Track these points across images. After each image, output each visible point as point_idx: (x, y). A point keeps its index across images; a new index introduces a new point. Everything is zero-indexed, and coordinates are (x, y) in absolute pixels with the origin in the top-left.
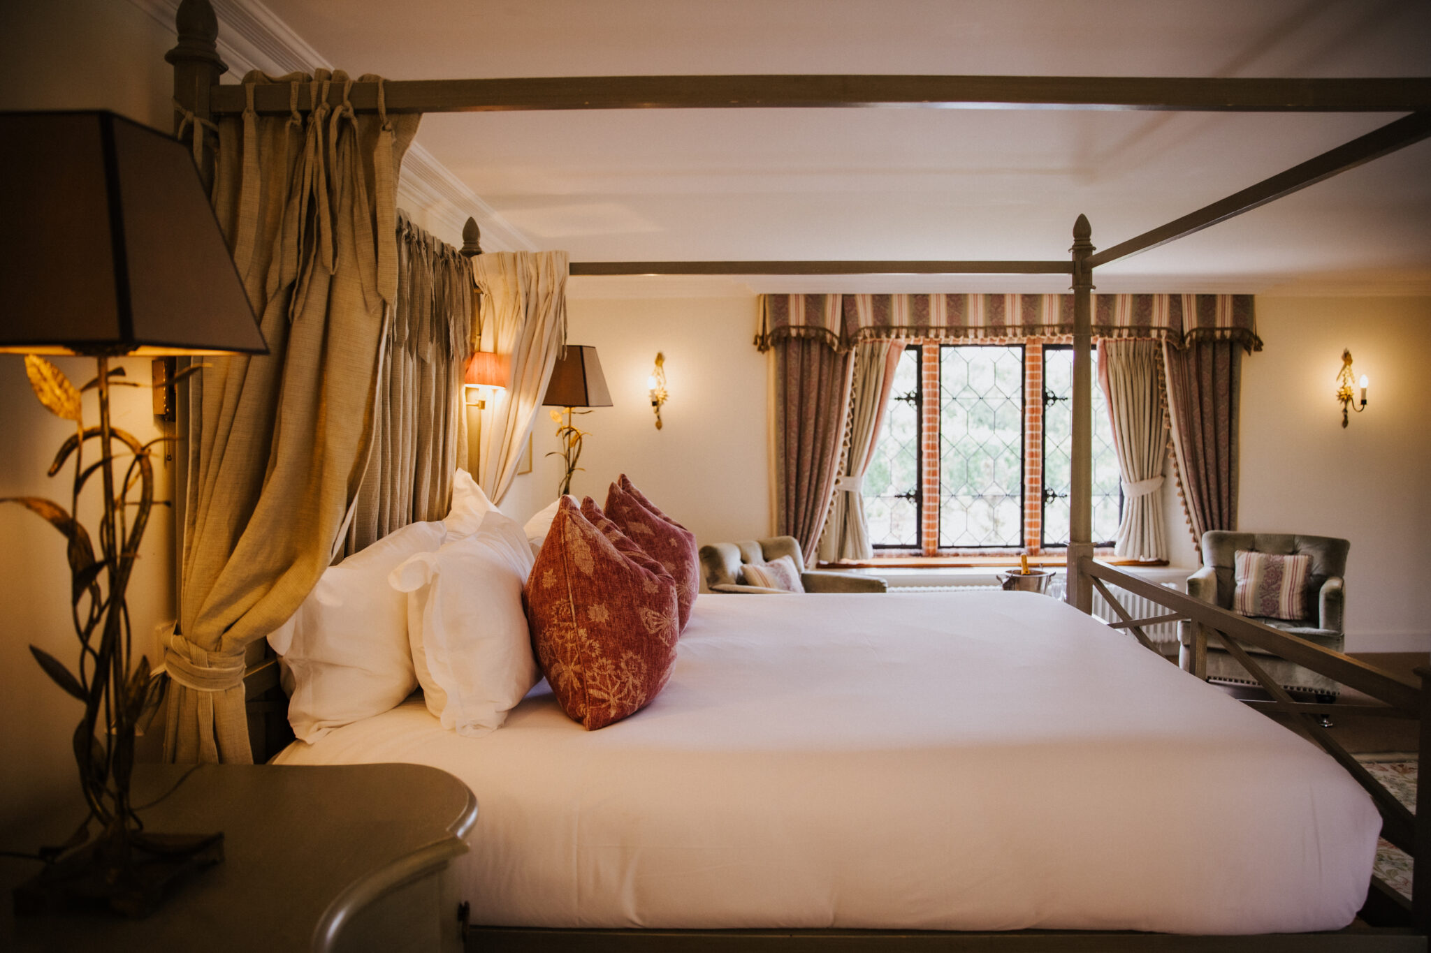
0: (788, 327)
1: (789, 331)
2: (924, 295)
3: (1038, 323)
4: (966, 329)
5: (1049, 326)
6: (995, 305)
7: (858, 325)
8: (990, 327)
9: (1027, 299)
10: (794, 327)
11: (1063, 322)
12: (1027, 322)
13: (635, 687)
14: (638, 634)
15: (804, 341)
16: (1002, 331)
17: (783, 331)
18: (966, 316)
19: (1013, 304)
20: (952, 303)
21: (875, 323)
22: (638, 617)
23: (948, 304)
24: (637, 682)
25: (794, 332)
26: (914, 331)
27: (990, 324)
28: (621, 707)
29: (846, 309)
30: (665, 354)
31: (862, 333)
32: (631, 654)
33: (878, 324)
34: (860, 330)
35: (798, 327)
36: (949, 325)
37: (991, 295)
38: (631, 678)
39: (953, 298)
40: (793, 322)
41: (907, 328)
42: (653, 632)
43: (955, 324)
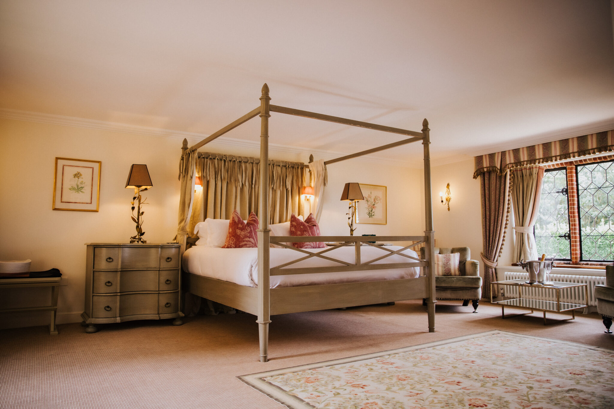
0: (483, 168)
1: (484, 169)
2: (533, 146)
3: (586, 149)
4: (551, 157)
5: (591, 149)
6: (564, 145)
7: (506, 163)
8: (562, 155)
9: (579, 139)
10: (485, 168)
11: (599, 146)
12: (580, 149)
13: (231, 243)
14: (235, 234)
15: (489, 172)
16: (569, 155)
17: (481, 170)
18: (551, 152)
19: (573, 142)
20: (544, 147)
21: (515, 161)
22: (236, 231)
23: (543, 148)
24: (232, 243)
25: (485, 170)
26: (529, 162)
27: (562, 153)
28: (228, 246)
29: (502, 157)
30: (450, 184)
31: (508, 166)
32: (233, 237)
33: (516, 161)
34: (507, 165)
35: (487, 167)
36: (544, 157)
37: (562, 140)
38: (231, 242)
39: (545, 145)
40: (485, 166)
41: (527, 161)
42: (239, 234)
43: (546, 156)
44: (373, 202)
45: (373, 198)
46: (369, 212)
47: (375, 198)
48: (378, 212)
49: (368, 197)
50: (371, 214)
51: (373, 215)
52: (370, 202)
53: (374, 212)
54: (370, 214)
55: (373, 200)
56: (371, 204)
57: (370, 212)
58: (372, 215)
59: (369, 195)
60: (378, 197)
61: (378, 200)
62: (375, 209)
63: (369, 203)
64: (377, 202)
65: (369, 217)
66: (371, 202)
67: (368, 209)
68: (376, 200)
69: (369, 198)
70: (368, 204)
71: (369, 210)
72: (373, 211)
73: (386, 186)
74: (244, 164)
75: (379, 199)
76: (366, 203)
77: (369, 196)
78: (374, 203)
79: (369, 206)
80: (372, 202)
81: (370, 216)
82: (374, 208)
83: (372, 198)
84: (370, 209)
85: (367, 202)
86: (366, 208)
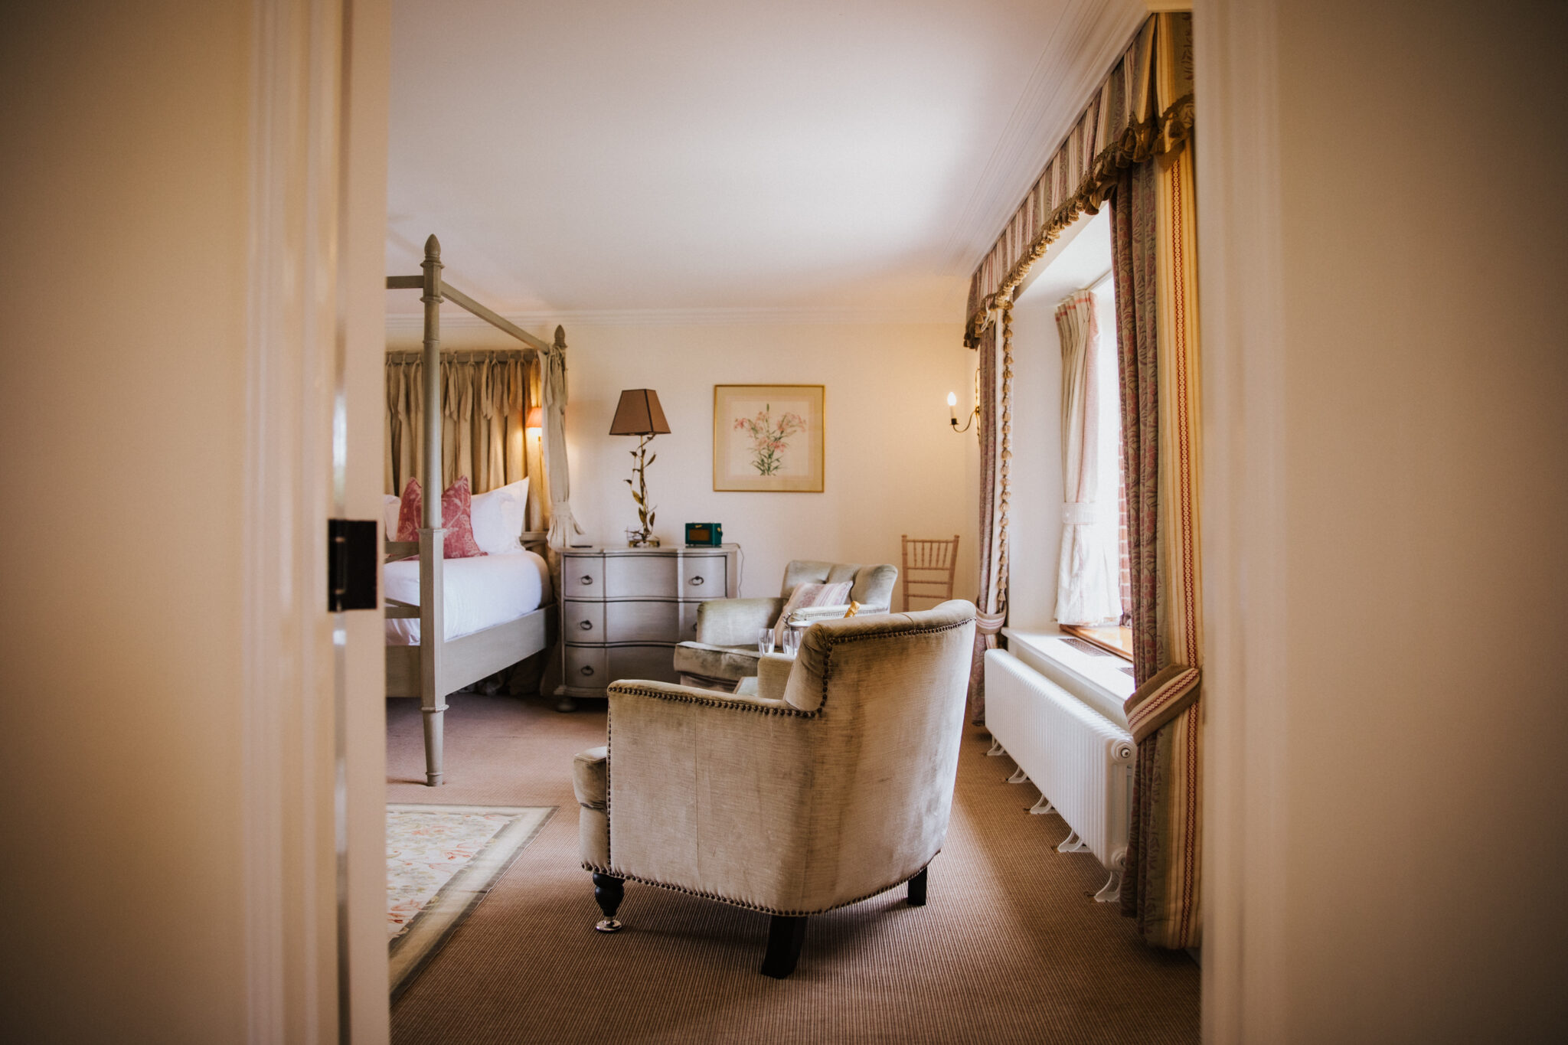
44: (773, 433)
45: (775, 419)
46: (763, 461)
47: (783, 421)
48: (794, 459)
49: (759, 419)
50: (769, 464)
51: (776, 468)
52: (764, 431)
53: (777, 460)
54: (766, 465)
55: (774, 427)
56: (768, 438)
57: (766, 460)
58: (772, 468)
59: (761, 413)
60: (794, 417)
61: (792, 426)
62: (782, 451)
63: (760, 436)
64: (789, 430)
65: (762, 474)
66: (768, 431)
67: (757, 452)
68: (784, 426)
69: (761, 422)
70: (757, 438)
71: (760, 454)
72: (775, 457)
73: (821, 383)
74: (395, 366)
75: (797, 421)
76: (751, 436)
77: (762, 417)
78: (778, 434)
79: (760, 444)
80: (771, 431)
81: (763, 471)
82: (777, 447)
83: (770, 421)
84: (765, 452)
85: (752, 433)
86: (749, 449)
